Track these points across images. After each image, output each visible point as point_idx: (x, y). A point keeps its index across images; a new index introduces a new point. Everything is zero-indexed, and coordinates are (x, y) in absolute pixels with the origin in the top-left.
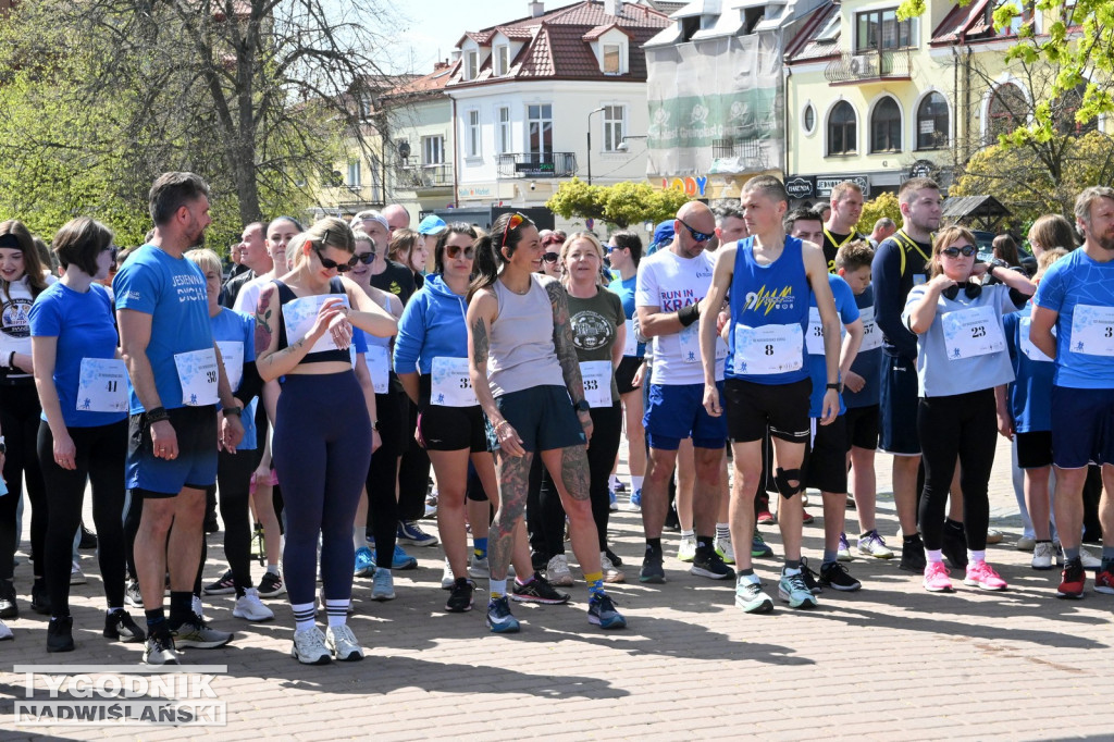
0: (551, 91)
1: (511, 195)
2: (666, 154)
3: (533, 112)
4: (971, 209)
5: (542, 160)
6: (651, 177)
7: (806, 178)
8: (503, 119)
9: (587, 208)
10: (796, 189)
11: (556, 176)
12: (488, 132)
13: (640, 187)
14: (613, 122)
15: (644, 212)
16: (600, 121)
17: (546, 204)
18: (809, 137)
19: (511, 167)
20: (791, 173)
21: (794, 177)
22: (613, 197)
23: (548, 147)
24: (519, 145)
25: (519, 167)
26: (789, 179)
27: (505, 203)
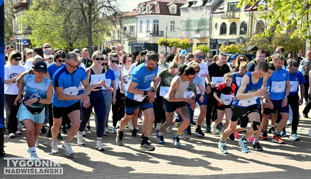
0: (159, 17)
1: (149, 40)
2: (184, 32)
3: (155, 21)
4: (251, 49)
5: (156, 33)
6: (180, 37)
7: (215, 39)
8: (148, 23)
9: (166, 44)
10: (213, 42)
11: (159, 36)
12: (144, 26)
13: (178, 40)
14: (172, 25)
15: (178, 45)
16: (169, 24)
17: (156, 43)
18: (216, 30)
19: (149, 34)
20: (212, 38)
22: (172, 42)
23: (158, 30)
24: (151, 29)
25: (151, 34)
26: (211, 39)
27: (147, 42)
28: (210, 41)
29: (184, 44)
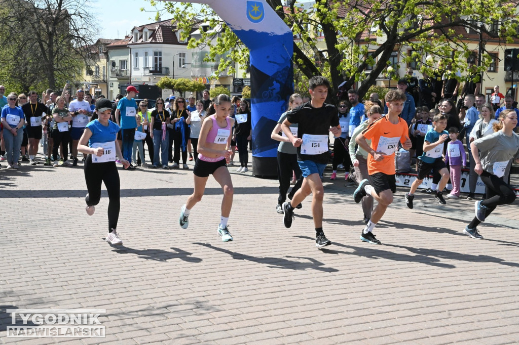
0: (162, 47)
1: (148, 81)
2: (197, 69)
3: (156, 54)
5: (158, 70)
6: (192, 77)
7: (240, 79)
8: (146, 56)
9: (169, 86)
10: (237, 82)
11: (163, 75)
12: (141, 59)
13: (186, 80)
14: (182, 58)
15: (187, 88)
16: (177, 58)
17: (156, 84)
19: (147, 72)
20: (235, 77)
21: (236, 79)
22: (177, 83)
23: (160, 65)
24: (151, 64)
25: (151, 72)
26: (235, 80)
27: (146, 83)
28: (233, 82)
29: (194, 86)
